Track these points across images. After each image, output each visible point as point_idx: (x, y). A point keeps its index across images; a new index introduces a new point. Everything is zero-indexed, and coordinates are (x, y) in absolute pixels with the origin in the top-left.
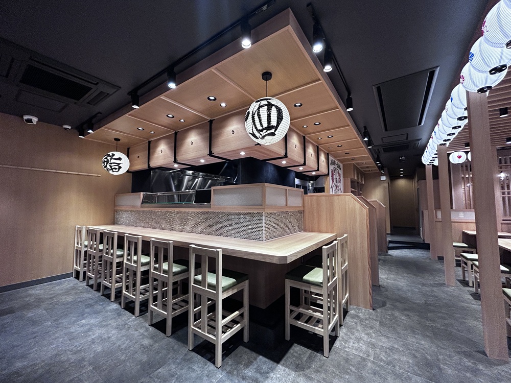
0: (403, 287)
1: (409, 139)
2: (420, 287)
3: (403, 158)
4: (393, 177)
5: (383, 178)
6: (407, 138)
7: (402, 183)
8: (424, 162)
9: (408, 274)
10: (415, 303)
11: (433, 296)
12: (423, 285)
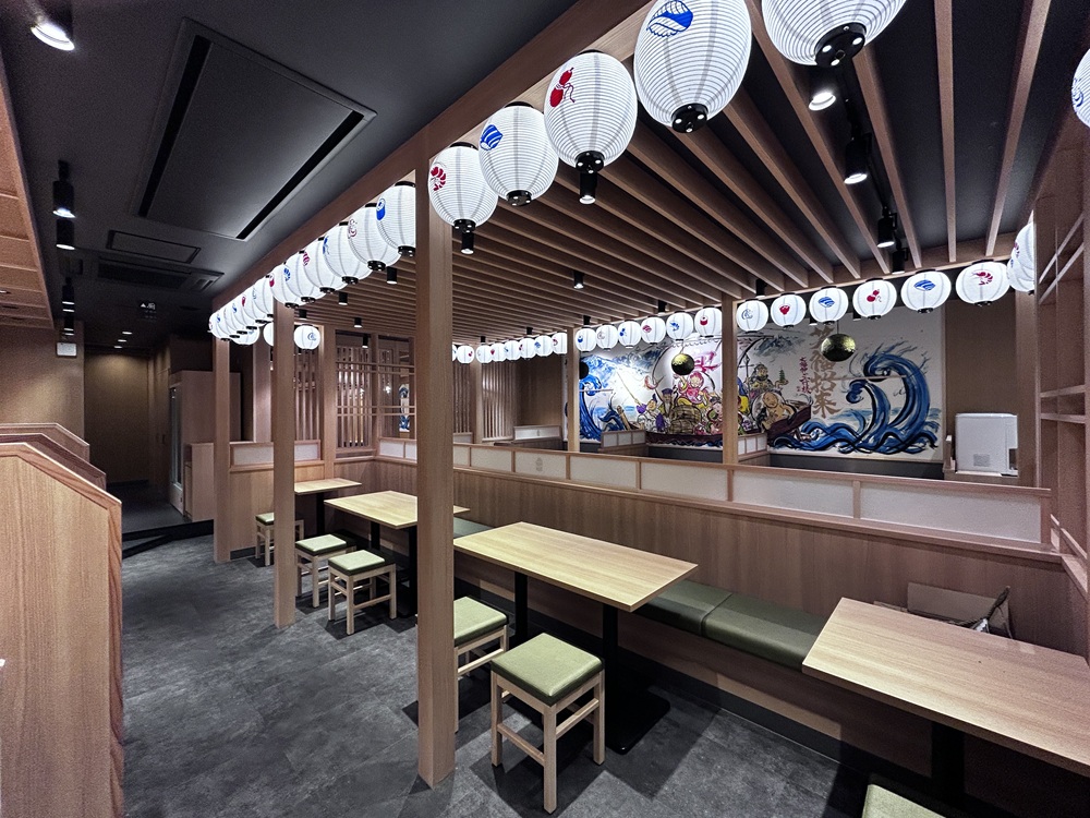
0: (185, 696)
1: (193, 264)
2: (228, 667)
3: (151, 306)
4: (94, 348)
5: (69, 350)
6: (191, 259)
7: (117, 367)
8: (213, 331)
9: (180, 637)
10: (241, 740)
11: (268, 683)
12: (234, 655)
